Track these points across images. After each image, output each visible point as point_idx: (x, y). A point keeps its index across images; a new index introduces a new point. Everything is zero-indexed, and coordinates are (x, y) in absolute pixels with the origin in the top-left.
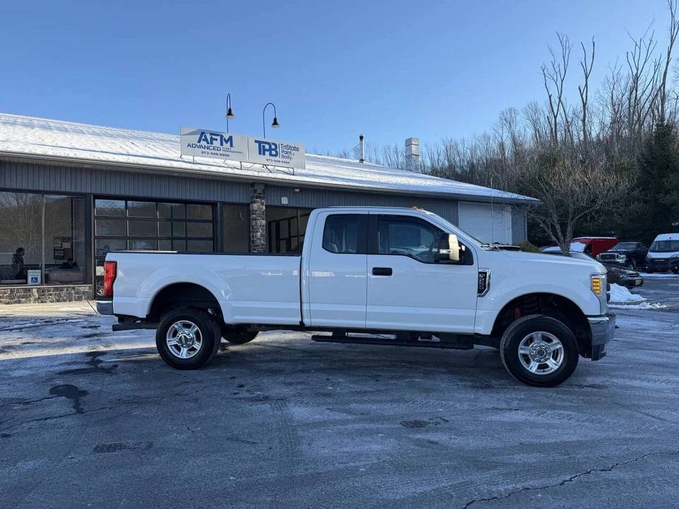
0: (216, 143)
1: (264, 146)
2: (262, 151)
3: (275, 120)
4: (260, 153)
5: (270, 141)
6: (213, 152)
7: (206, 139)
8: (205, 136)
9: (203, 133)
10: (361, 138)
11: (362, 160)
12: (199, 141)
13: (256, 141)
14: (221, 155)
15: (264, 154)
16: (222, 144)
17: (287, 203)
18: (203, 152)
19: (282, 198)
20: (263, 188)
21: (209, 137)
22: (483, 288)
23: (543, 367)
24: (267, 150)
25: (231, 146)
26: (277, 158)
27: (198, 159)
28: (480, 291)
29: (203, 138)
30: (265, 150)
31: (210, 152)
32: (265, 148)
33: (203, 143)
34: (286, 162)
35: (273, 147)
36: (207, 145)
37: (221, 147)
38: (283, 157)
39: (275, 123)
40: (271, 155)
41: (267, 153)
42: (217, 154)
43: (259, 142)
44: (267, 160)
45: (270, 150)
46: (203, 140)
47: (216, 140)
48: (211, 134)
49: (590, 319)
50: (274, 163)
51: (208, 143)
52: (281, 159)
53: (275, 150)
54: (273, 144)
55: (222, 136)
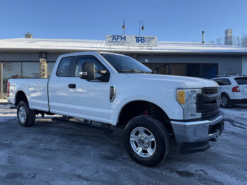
0: (119, 40)
1: (139, 39)
2: (138, 41)
3: (143, 27)
4: (137, 42)
5: (141, 37)
6: (118, 43)
7: (116, 39)
8: (115, 38)
9: (114, 36)
10: (203, 32)
11: (203, 42)
12: (113, 40)
13: (135, 37)
14: (121, 44)
15: (139, 42)
16: (121, 40)
17: (148, 62)
18: (114, 44)
19: (146, 60)
20: (137, 56)
21: (116, 38)
22: (112, 96)
23: (145, 151)
24: (140, 40)
25: (125, 40)
26: (144, 43)
27: (112, 47)
28: (111, 98)
29: (114, 38)
30: (139, 40)
31: (116, 43)
32: (138, 40)
33: (114, 40)
34: (148, 45)
35: (143, 39)
36: (115, 41)
37: (121, 41)
38: (147, 42)
39: (143, 28)
40: (142, 42)
41: (140, 42)
42: (119, 44)
43: (137, 37)
44: (140, 44)
45: (141, 40)
46: (114, 39)
47: (119, 38)
48: (117, 36)
49: (172, 122)
50: (143, 45)
51: (116, 40)
52: (146, 43)
53: (144, 40)
54: (143, 37)
55: (121, 37)
